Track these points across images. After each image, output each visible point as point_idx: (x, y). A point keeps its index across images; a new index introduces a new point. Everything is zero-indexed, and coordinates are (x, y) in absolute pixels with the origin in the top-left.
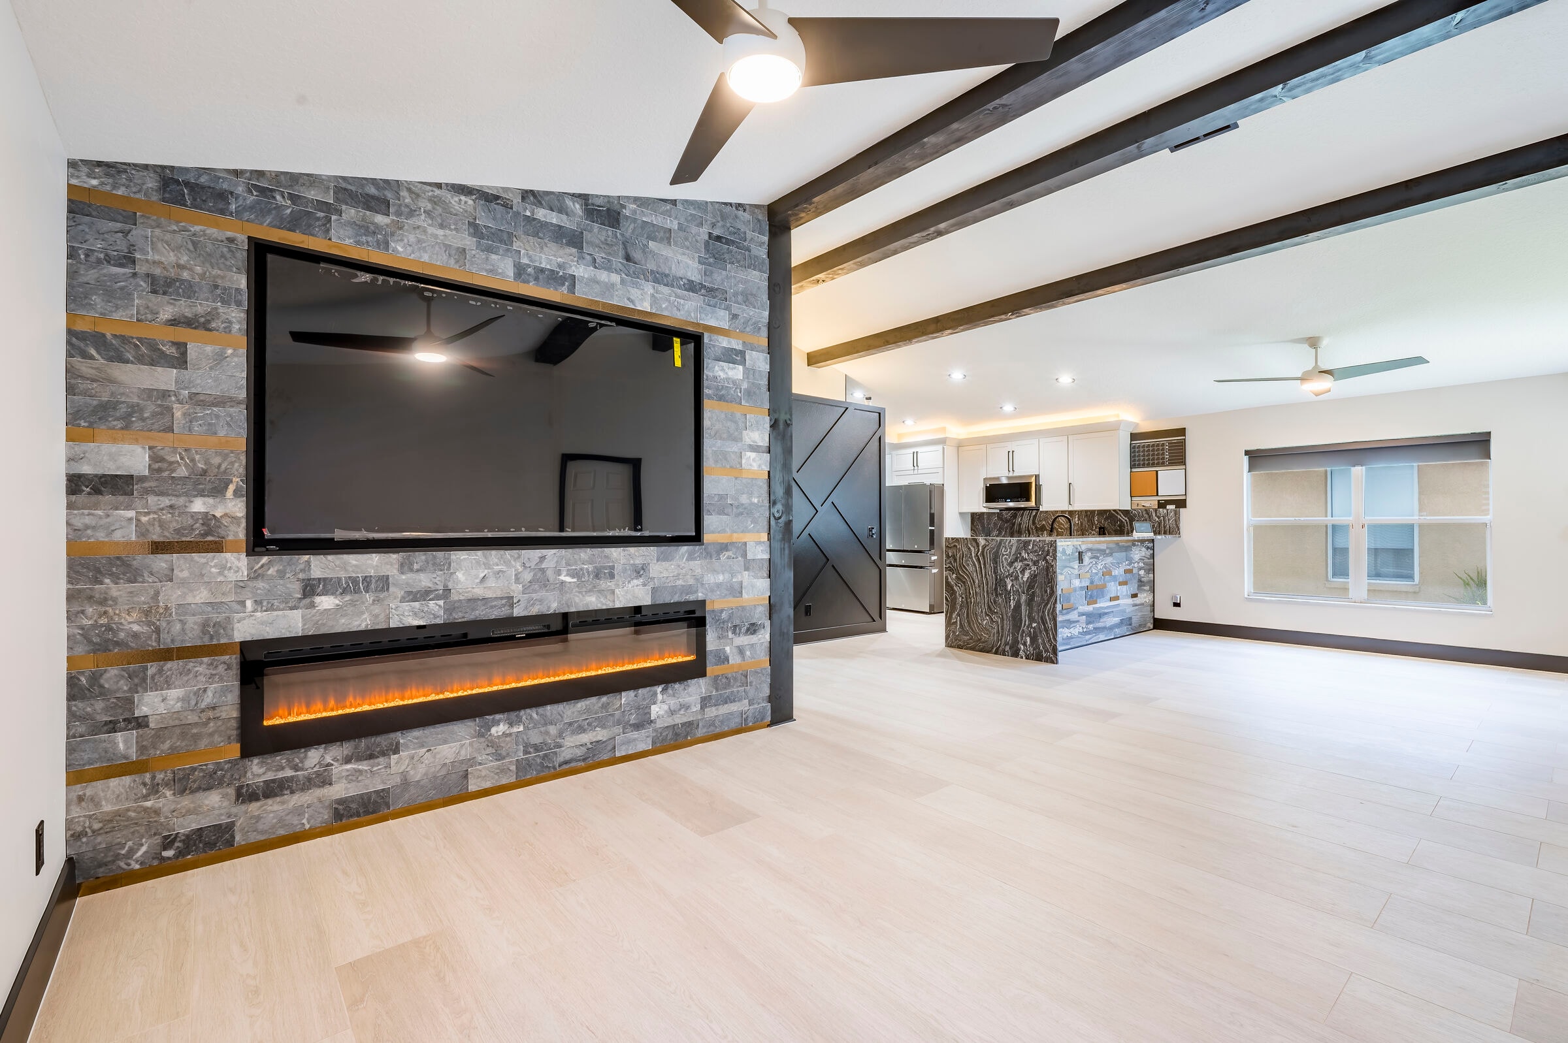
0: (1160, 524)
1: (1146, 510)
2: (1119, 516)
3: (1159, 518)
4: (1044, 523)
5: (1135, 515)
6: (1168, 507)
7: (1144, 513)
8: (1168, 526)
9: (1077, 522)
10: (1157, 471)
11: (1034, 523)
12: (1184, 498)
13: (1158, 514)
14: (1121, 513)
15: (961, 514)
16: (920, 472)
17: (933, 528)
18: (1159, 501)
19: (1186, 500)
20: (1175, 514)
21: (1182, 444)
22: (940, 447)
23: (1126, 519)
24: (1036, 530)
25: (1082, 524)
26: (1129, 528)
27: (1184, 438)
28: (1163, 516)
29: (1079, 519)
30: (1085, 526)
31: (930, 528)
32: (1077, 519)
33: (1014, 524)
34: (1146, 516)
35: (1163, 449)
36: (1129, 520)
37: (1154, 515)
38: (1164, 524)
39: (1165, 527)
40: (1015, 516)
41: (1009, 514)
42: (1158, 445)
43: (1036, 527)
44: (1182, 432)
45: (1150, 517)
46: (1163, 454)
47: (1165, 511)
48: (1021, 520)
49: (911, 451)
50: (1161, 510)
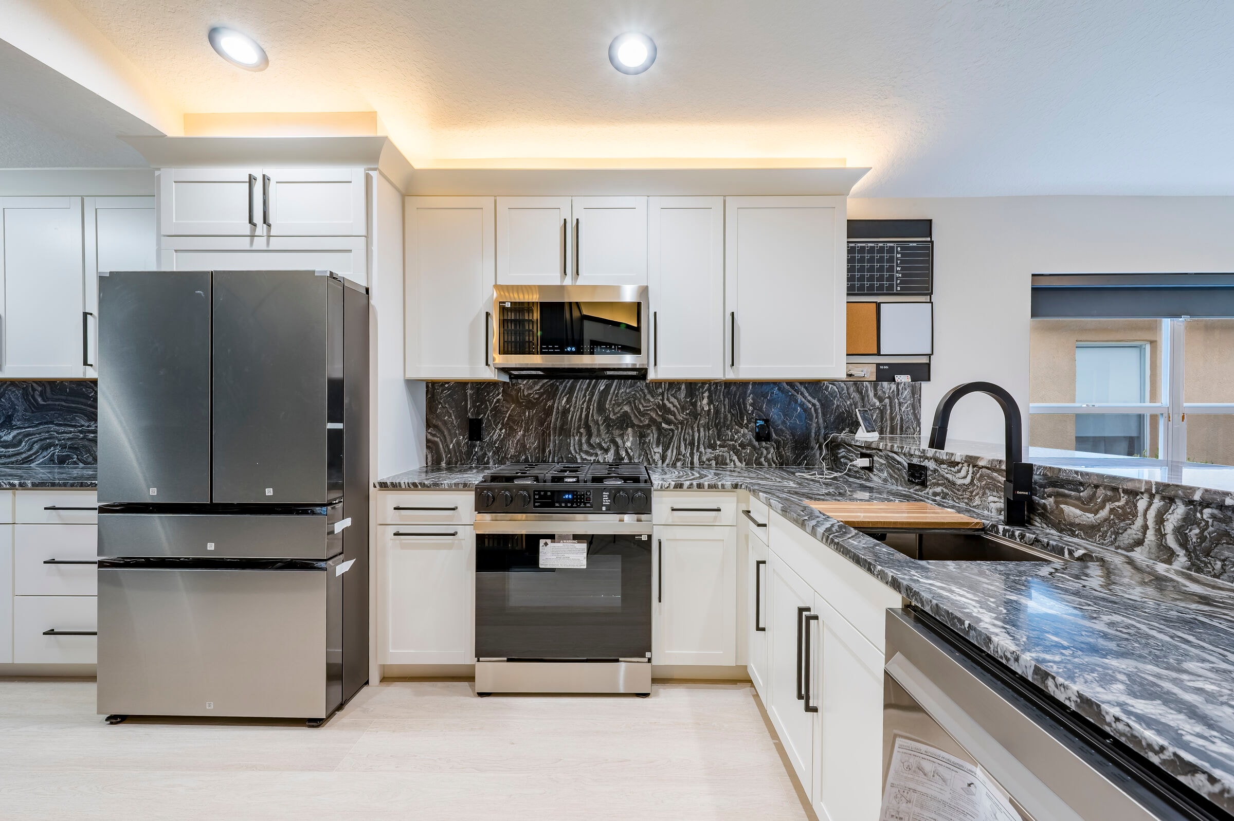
0: (882, 412)
1: (855, 383)
2: (799, 397)
3: (881, 400)
4: (626, 408)
5: (832, 394)
6: (899, 378)
7: (852, 389)
8: (898, 417)
9: (706, 408)
10: (878, 305)
11: (601, 409)
12: (924, 360)
13: (880, 393)
14: (803, 389)
15: (411, 383)
16: (275, 243)
17: (339, 426)
18: (878, 365)
19: (929, 365)
20: (913, 393)
21: (928, 251)
22: (356, 173)
23: (815, 401)
24: (608, 427)
25: (717, 412)
26: (821, 421)
27: (929, 239)
28: (889, 397)
29: (710, 402)
30: (725, 417)
31: (330, 426)
32: (705, 401)
33: (548, 412)
34: (855, 395)
35: (891, 260)
36: (822, 405)
37: (871, 394)
38: (891, 413)
39: (892, 419)
40: (552, 393)
41: (535, 389)
42: (881, 250)
43: (607, 419)
44: (925, 227)
45: (863, 399)
46: (891, 269)
47: (894, 386)
48: (568, 401)
49: (241, 172)
50: (885, 384)
